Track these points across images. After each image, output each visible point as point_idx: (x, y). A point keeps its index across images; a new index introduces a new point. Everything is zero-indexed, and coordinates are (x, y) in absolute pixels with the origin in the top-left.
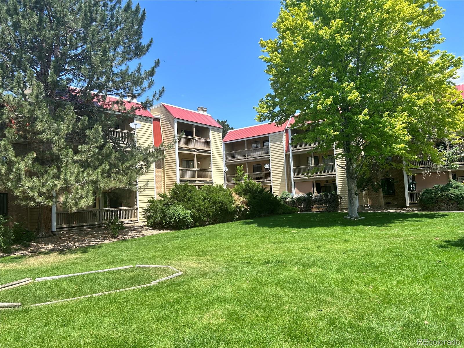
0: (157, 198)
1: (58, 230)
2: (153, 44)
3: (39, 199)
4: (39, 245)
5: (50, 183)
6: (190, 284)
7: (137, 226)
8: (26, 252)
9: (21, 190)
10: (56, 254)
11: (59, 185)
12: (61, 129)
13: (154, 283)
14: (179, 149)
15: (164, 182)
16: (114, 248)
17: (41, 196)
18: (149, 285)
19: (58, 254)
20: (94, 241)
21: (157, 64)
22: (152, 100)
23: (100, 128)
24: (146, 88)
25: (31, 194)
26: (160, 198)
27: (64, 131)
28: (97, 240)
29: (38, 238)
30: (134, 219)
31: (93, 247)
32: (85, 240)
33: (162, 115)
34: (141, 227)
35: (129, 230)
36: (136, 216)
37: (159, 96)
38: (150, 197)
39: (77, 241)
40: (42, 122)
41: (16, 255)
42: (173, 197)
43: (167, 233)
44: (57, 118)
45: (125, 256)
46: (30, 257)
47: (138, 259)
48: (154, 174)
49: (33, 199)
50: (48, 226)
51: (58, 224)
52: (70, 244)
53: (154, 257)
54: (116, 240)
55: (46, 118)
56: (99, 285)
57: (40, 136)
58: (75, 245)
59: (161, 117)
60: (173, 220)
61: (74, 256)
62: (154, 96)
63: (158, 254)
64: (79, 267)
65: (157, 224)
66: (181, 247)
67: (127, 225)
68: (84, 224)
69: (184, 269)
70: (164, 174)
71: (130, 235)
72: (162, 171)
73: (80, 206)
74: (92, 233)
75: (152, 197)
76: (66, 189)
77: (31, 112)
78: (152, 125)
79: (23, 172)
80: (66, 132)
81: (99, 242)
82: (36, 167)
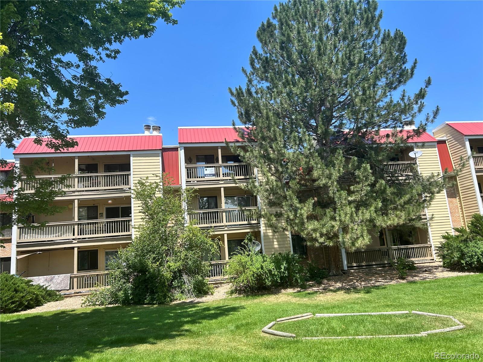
0: (453, 233)
1: (349, 268)
2: (417, 65)
3: (321, 240)
4: (330, 283)
5: (329, 225)
6: (469, 341)
7: (432, 267)
8: (318, 289)
9: (306, 232)
10: (342, 292)
11: (336, 226)
12: (332, 174)
13: (423, 334)
14: (477, 172)
15: (463, 214)
16: (398, 290)
17: (322, 237)
18: (417, 335)
19: (344, 293)
20: (381, 282)
21: (429, 83)
22: (426, 124)
23: (368, 166)
24: (415, 113)
25: (314, 235)
26: (457, 234)
27: (336, 175)
28: (383, 281)
29: (330, 276)
30: (429, 258)
31: (377, 287)
32: (371, 280)
33: (448, 135)
34: (437, 268)
35: (421, 271)
36: (431, 255)
37: (434, 118)
38: (444, 232)
39: (364, 281)
40: (317, 170)
41: (310, 290)
42: (473, 232)
43: (468, 276)
44: (329, 164)
45: (407, 300)
46: (320, 293)
47: (419, 304)
48: (447, 205)
49: (316, 240)
50: (338, 265)
51: (348, 262)
52: (357, 283)
53: (441, 304)
54: (404, 281)
55: (319, 166)
56: (364, 327)
57: (317, 182)
58: (361, 285)
59: (448, 138)
60: (475, 260)
61: (357, 295)
62: (427, 119)
63: (445, 301)
64: (357, 307)
65: (455, 264)
66: (479, 295)
67: (419, 265)
68: (374, 263)
69: (469, 322)
70: (461, 204)
71: (421, 277)
72: (458, 200)
73: (357, 245)
74: (380, 272)
75: (446, 232)
76: (345, 229)
77: (307, 163)
78: (437, 149)
79: (305, 217)
80: (338, 175)
81: (386, 282)
82: (317, 211)
